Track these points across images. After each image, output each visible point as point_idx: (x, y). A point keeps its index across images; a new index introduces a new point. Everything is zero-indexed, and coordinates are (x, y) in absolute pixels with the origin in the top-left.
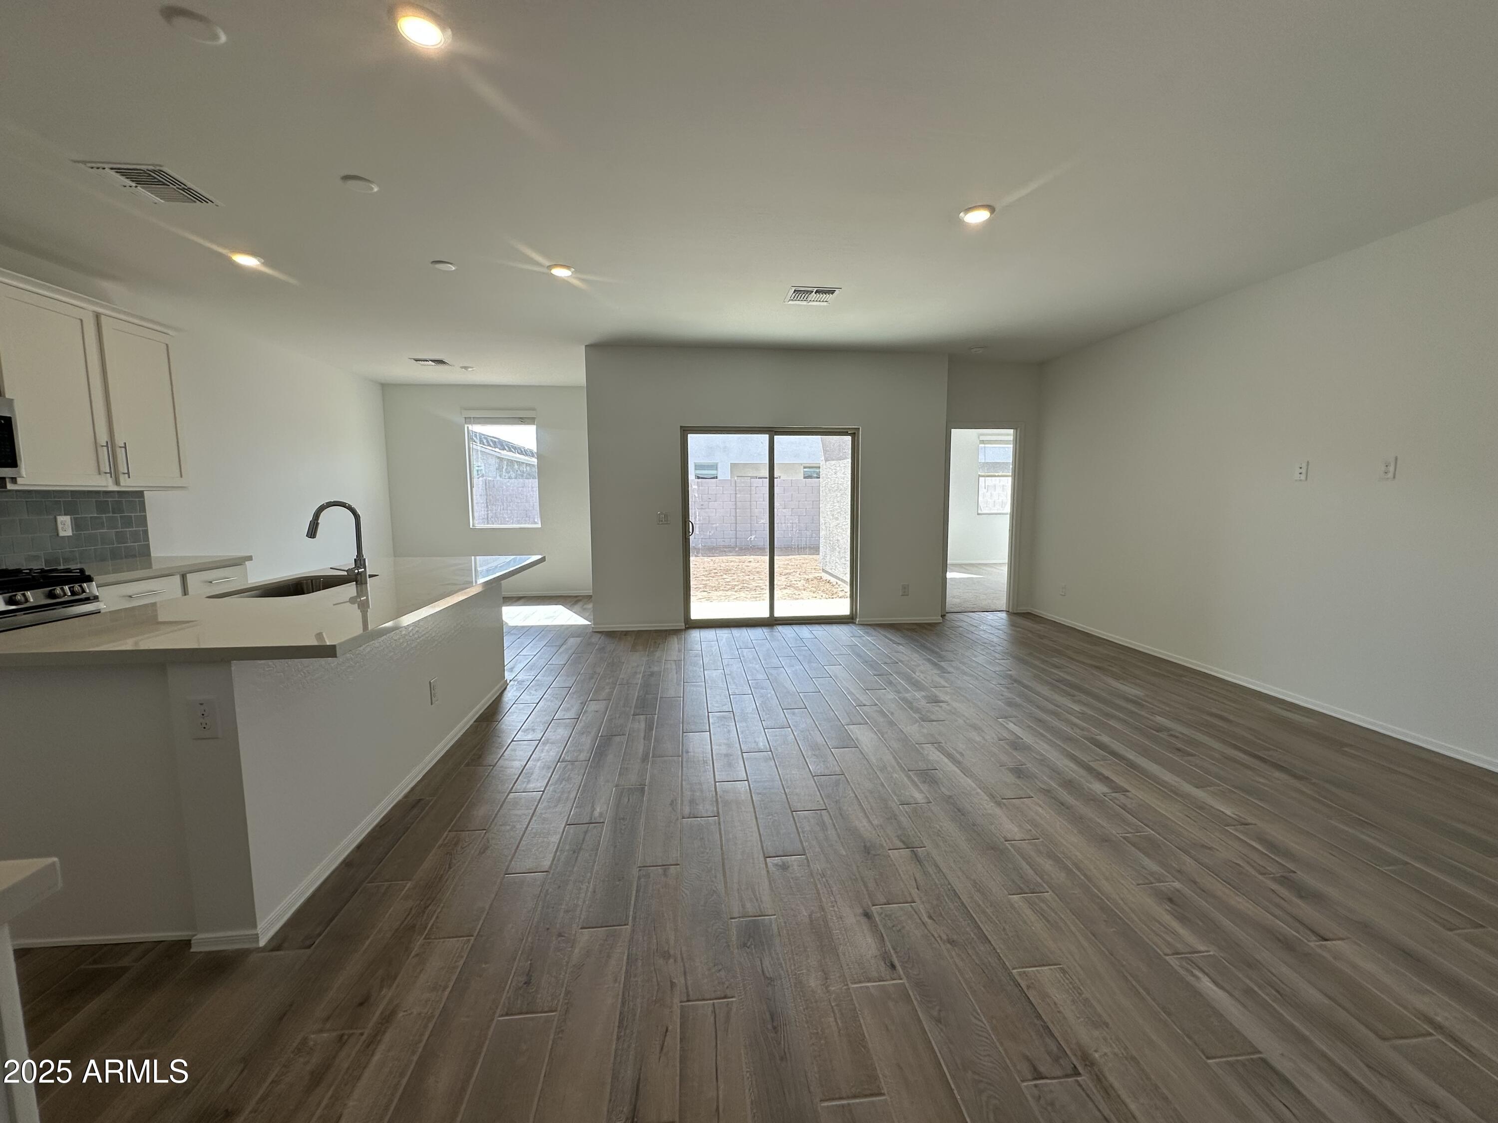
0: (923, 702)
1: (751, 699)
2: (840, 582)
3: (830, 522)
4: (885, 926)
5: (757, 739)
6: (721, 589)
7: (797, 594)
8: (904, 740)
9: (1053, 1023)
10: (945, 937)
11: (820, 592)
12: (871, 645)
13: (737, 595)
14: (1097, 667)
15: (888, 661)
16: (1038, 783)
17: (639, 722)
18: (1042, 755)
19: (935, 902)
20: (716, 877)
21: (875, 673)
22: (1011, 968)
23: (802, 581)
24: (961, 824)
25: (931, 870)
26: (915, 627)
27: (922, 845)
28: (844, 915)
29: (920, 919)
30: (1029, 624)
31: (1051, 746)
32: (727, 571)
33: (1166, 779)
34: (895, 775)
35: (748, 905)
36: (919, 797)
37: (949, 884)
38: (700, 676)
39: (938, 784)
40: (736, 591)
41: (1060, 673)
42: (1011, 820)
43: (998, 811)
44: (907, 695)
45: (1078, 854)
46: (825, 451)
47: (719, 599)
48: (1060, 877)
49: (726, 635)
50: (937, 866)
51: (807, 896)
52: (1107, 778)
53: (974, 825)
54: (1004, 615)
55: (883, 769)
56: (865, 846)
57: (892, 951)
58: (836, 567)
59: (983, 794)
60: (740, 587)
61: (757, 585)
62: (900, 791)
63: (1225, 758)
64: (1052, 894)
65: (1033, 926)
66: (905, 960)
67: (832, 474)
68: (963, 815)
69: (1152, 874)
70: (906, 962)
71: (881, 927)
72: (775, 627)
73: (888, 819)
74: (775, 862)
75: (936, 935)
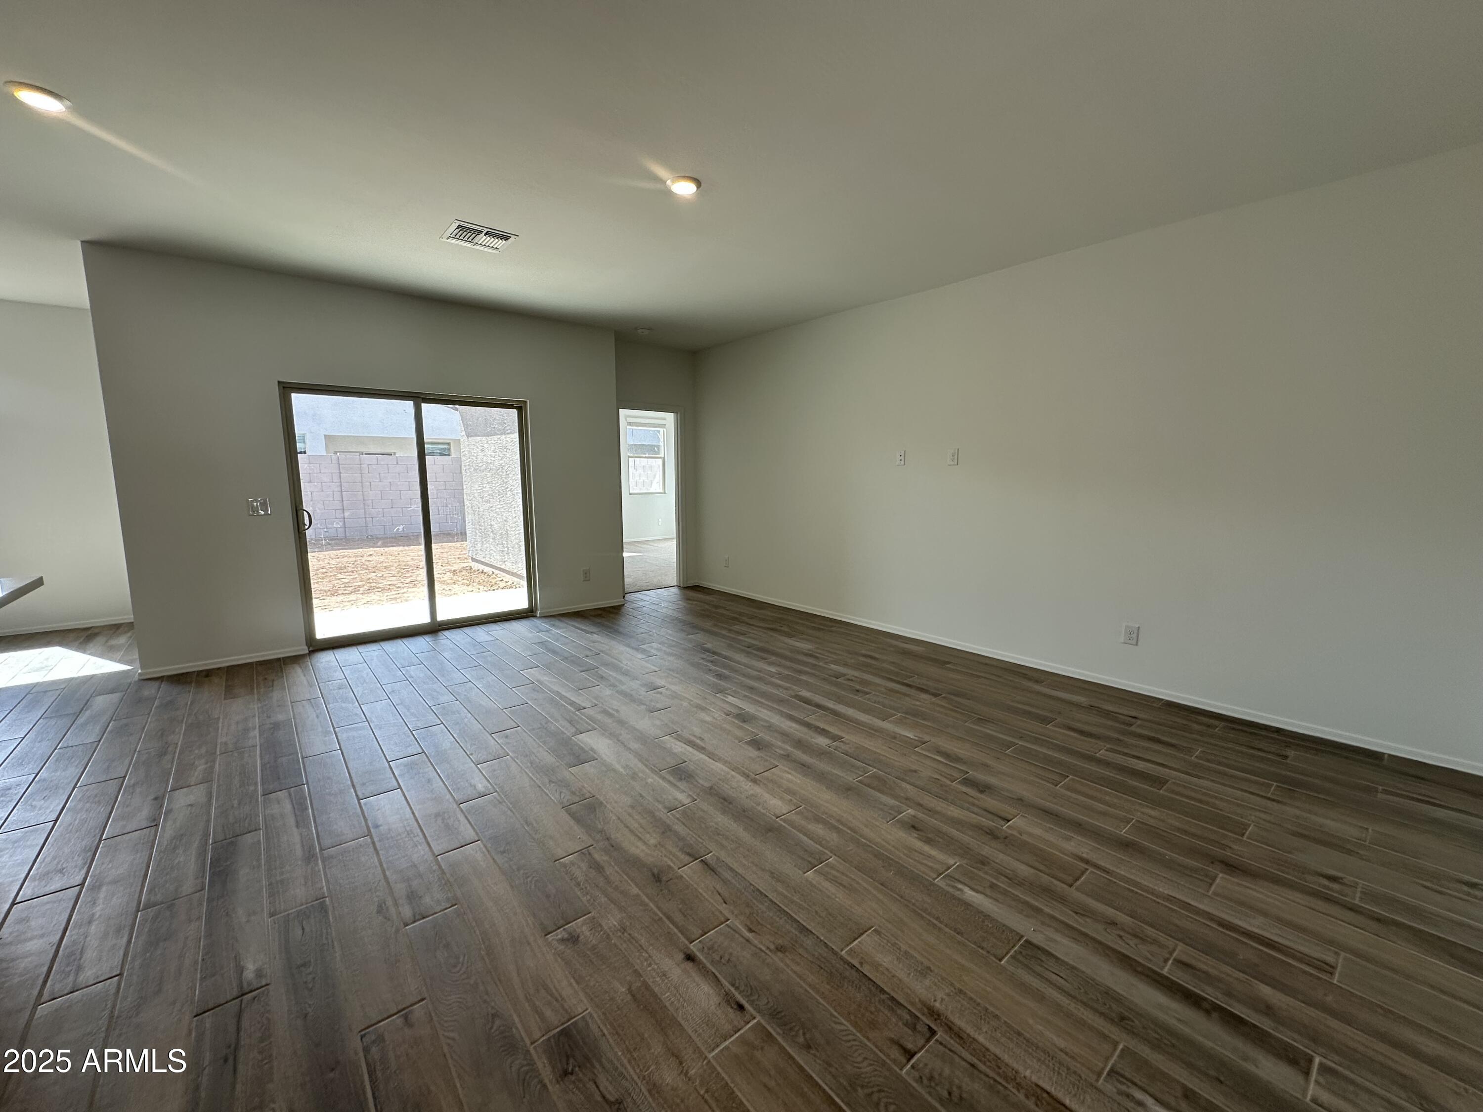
0: (642, 691)
1: (442, 731)
2: (497, 572)
3: (480, 505)
4: (712, 962)
5: (473, 782)
6: (340, 592)
7: (447, 589)
8: (642, 738)
9: (893, 990)
10: (772, 947)
11: (475, 584)
12: (564, 639)
13: (366, 598)
14: (772, 629)
15: (589, 653)
16: (777, 750)
17: (279, 803)
18: (767, 721)
19: (747, 911)
20: (487, 993)
21: (581, 669)
22: (838, 951)
23: (448, 574)
24: (733, 815)
25: (727, 875)
26: (600, 612)
27: (708, 851)
28: (666, 970)
29: (743, 937)
30: (702, 596)
31: (770, 711)
32: (341, 569)
33: (862, 719)
34: (650, 780)
35: (548, 1013)
36: (682, 797)
37: (751, 884)
38: (356, 714)
39: (693, 777)
40: (362, 594)
41: (746, 640)
42: (772, 795)
43: (758, 790)
44: (623, 687)
45: (835, 809)
46: (466, 426)
47: (342, 606)
48: (833, 838)
49: (376, 653)
50: (731, 869)
51: (616, 965)
52: (823, 730)
53: (744, 811)
54: (675, 590)
55: (634, 776)
56: (653, 875)
57: (732, 989)
58: (490, 554)
59: (737, 775)
60: (366, 587)
61: (390, 583)
62: (662, 797)
63: (889, 690)
64: (836, 858)
65: (836, 897)
66: (749, 992)
67: (478, 452)
68: (730, 803)
69: (892, 808)
70: (751, 994)
71: (708, 965)
72: (440, 633)
73: (663, 833)
74: (560, 936)
75: (764, 948)
